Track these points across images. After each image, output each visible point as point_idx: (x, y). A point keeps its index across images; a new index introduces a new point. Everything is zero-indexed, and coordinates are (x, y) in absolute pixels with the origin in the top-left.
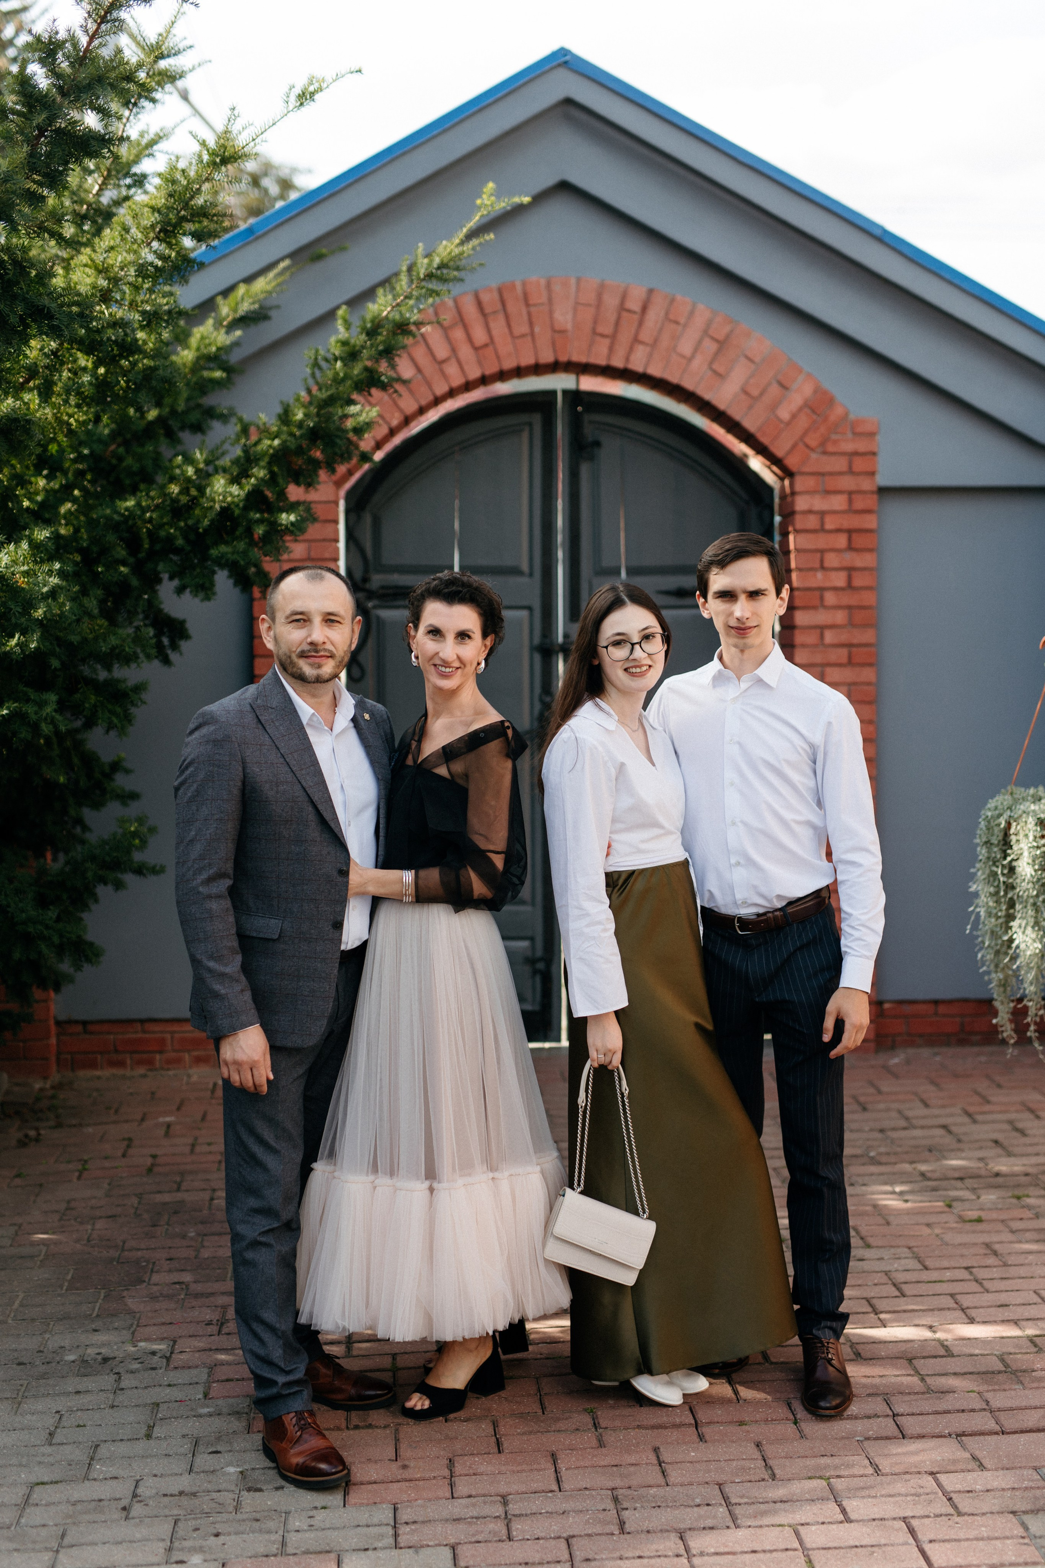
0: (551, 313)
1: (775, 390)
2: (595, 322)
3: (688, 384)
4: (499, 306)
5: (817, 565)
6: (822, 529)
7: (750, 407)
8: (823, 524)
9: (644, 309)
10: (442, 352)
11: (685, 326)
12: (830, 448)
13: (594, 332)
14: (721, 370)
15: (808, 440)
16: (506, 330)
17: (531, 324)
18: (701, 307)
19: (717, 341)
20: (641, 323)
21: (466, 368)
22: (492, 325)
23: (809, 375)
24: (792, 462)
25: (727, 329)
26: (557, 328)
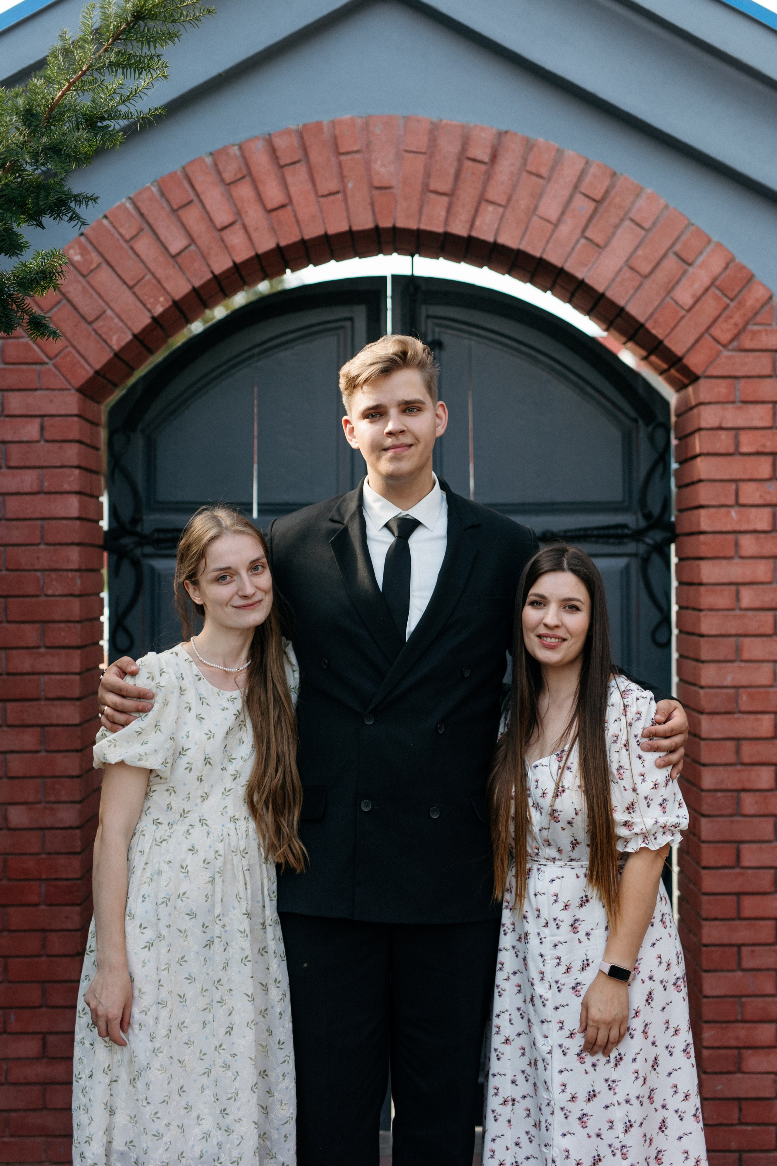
0: (368, 164)
1: (671, 264)
2: (428, 174)
3: (554, 258)
4: (299, 155)
5: (731, 501)
6: (736, 453)
7: (638, 288)
8: (737, 445)
9: (494, 157)
10: (222, 217)
11: (549, 179)
12: (749, 345)
13: (426, 189)
14: (599, 239)
15: (716, 331)
16: (310, 186)
17: (342, 178)
18: (570, 153)
19: (594, 200)
20: (488, 177)
21: (254, 236)
22: (290, 179)
23: (719, 245)
24: (694, 362)
25: (607, 183)
26: (377, 184)
